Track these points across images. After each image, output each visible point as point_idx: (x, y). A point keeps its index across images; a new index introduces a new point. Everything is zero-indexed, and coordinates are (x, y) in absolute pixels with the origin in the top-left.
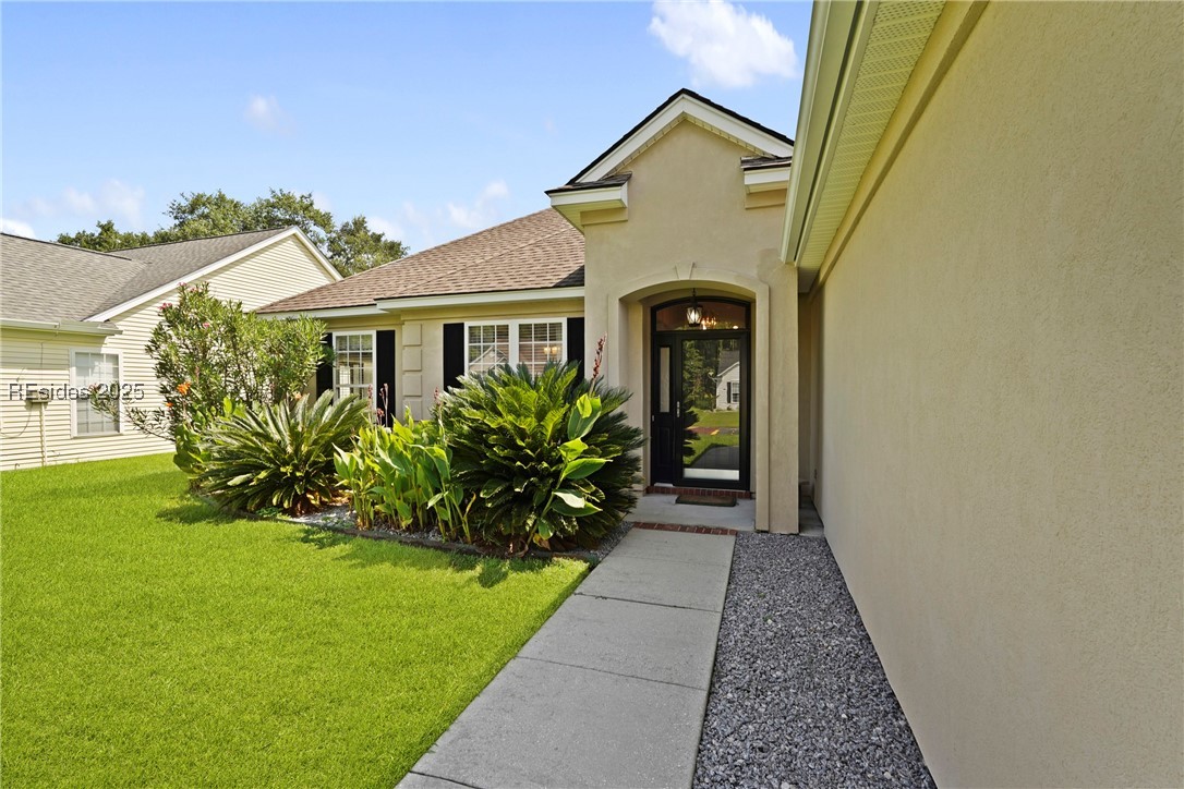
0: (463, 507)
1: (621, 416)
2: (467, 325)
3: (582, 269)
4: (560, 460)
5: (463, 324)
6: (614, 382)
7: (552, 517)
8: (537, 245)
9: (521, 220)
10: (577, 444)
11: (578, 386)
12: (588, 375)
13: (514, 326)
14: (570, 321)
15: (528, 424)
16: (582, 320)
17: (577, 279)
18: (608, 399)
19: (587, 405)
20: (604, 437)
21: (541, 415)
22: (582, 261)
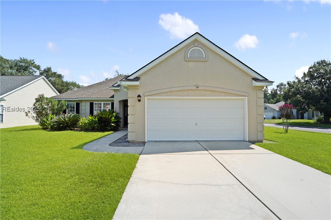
0: (99, 126)
1: (119, 116)
2: (94, 103)
3: (114, 95)
4: (111, 120)
5: (93, 103)
6: (118, 111)
7: (110, 127)
8: (106, 89)
9: (101, 82)
10: (113, 118)
11: (113, 112)
12: (114, 111)
13: (102, 103)
14: (112, 103)
15: (107, 116)
16: (114, 103)
17: (113, 97)
18: (117, 114)
19: (114, 114)
20: (116, 118)
21: (109, 115)
22: (114, 94)
